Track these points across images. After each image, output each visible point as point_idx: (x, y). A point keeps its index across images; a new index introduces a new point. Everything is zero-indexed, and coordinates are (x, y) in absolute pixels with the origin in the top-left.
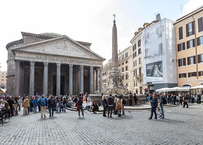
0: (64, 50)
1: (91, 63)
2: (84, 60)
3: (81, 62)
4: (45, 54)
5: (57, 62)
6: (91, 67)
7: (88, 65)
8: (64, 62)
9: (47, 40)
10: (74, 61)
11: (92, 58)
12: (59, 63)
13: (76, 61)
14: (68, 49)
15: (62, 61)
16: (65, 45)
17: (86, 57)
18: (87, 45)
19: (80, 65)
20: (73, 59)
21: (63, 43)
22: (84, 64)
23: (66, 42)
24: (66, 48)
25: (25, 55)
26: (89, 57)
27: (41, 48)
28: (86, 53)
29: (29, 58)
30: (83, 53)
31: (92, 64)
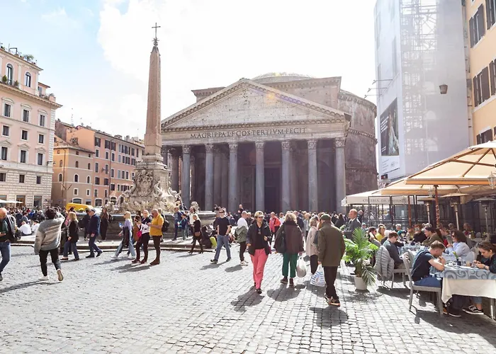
0: (243, 112)
1: (309, 130)
2: (289, 127)
3: (281, 132)
4: (204, 128)
5: (228, 141)
6: (309, 142)
7: (301, 137)
8: (243, 139)
9: (207, 99)
10: (265, 132)
11: (311, 117)
12: (232, 141)
13: (269, 133)
14: (252, 107)
15: (239, 136)
16: (246, 99)
17: (296, 118)
18: (329, 85)
19: (281, 139)
20: (263, 128)
21: (242, 96)
22: (290, 137)
23: (247, 92)
24: (246, 106)
25: (174, 135)
26: (303, 117)
27: (199, 116)
28: (294, 109)
29: (178, 139)
30: (287, 109)
31: (312, 134)
